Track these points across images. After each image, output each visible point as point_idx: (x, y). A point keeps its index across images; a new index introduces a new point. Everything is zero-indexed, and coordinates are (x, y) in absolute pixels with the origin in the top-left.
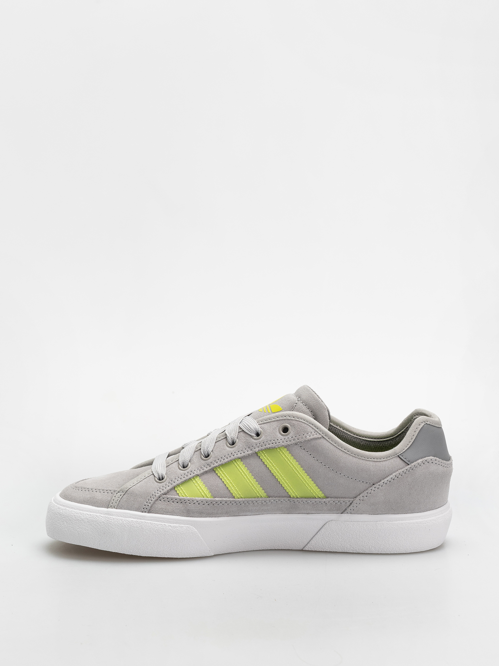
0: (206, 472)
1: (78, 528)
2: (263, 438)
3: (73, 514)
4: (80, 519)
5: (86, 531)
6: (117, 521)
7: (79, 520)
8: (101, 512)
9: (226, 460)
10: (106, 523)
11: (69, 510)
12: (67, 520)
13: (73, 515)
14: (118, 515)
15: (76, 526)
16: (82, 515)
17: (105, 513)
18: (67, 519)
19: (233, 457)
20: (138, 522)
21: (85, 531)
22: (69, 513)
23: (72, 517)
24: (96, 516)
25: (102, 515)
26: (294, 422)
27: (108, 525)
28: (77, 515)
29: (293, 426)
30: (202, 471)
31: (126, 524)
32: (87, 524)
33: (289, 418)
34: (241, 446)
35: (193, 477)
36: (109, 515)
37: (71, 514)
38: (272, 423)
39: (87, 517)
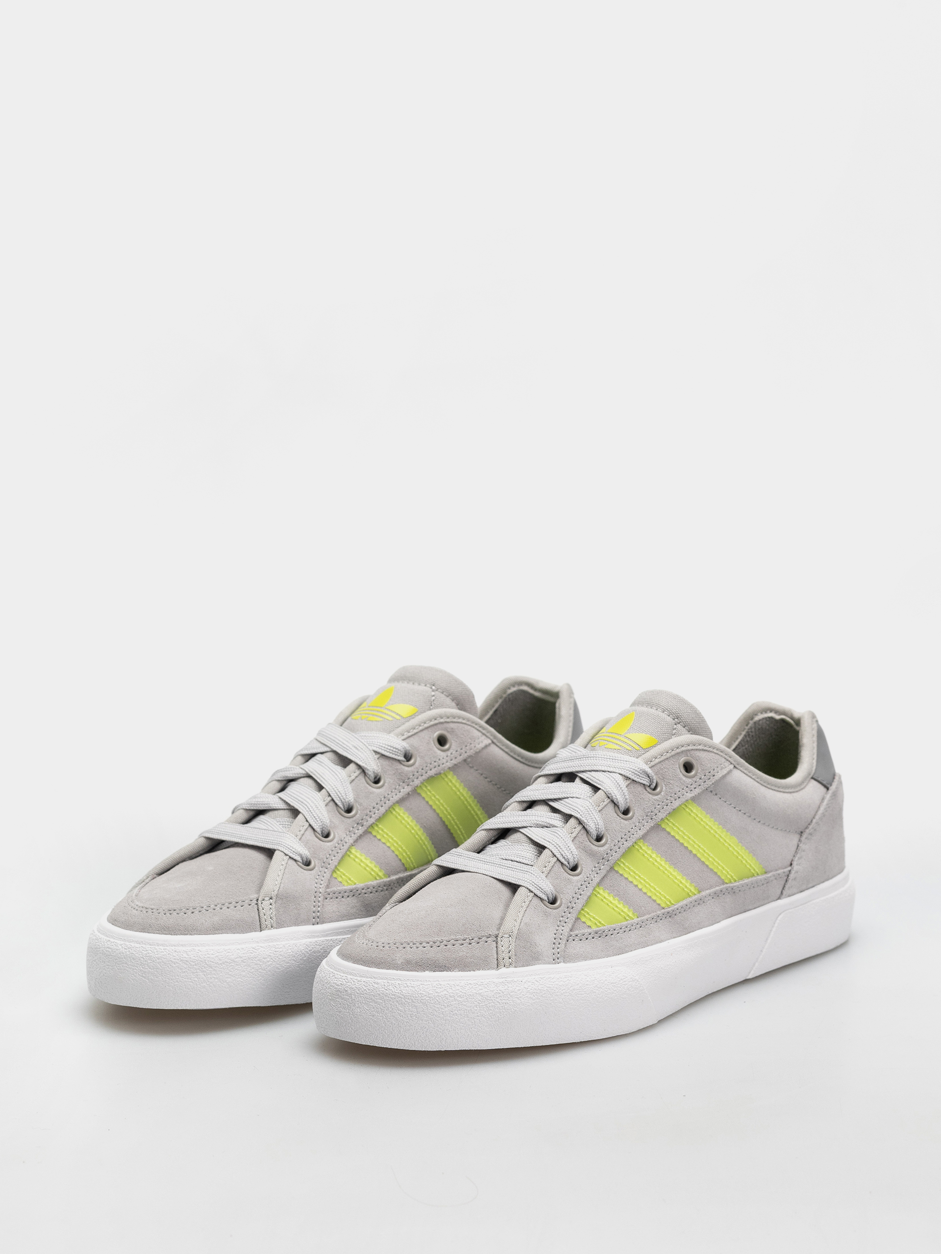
0: (360, 836)
1: (227, 977)
2: (417, 761)
3: (213, 954)
4: (229, 961)
5: (243, 979)
6: (290, 948)
7: (227, 962)
8: (257, 940)
9: (383, 810)
10: (274, 956)
11: (201, 950)
12: (203, 968)
13: (212, 956)
14: (286, 938)
15: (224, 974)
16: (229, 952)
17: (265, 940)
18: (203, 966)
19: (389, 803)
20: (317, 943)
21: (240, 980)
22: (205, 955)
23: (212, 960)
24: (253, 948)
25: (262, 945)
26: (452, 725)
27: (279, 959)
28: (222, 954)
29: (452, 731)
30: (355, 837)
31: (303, 950)
32: (241, 967)
33: (442, 720)
34: (392, 781)
35: (348, 850)
36: (272, 942)
37: (209, 956)
38: (420, 734)
39: (239, 954)
